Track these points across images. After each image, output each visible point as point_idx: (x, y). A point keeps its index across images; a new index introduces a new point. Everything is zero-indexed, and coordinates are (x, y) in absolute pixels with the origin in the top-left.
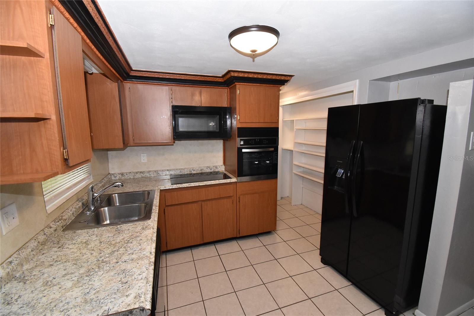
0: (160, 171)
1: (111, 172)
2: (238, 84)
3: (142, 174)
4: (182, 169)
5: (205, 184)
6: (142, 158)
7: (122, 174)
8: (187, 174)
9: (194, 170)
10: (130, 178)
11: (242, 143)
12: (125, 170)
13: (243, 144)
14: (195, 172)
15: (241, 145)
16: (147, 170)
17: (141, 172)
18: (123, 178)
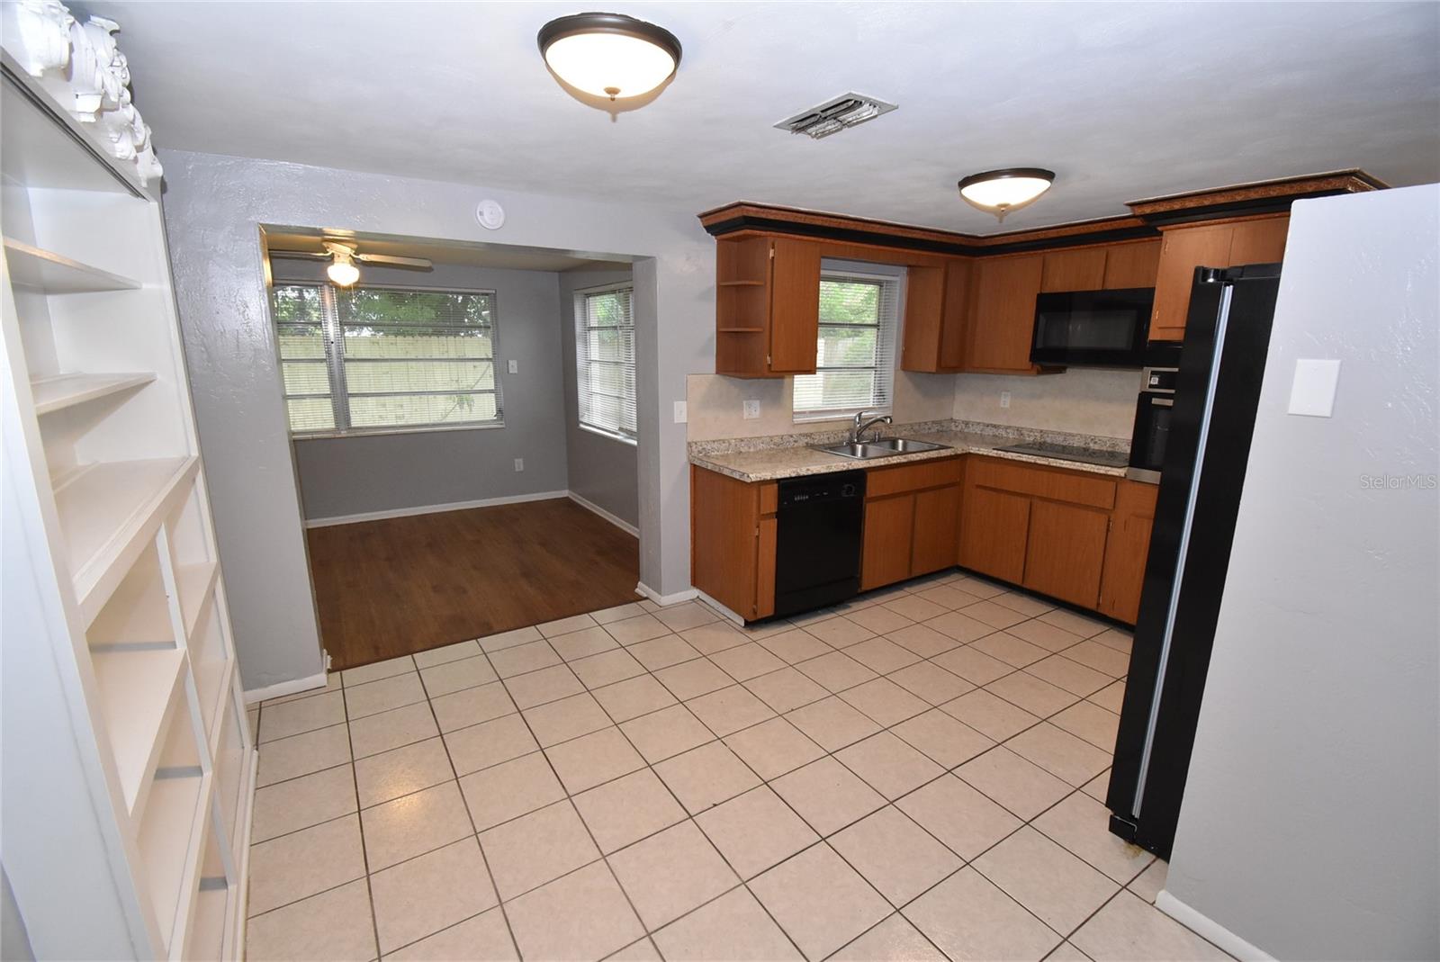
0: (1027, 429)
1: (955, 417)
2: (1167, 230)
3: (995, 430)
4: (1070, 435)
5: (1046, 463)
6: (1003, 399)
7: (967, 424)
8: (1078, 448)
9: (1095, 443)
10: (976, 433)
11: (1155, 381)
12: (972, 419)
13: (1156, 383)
14: (1096, 447)
15: (1151, 386)
16: (1006, 424)
17: (995, 426)
18: (966, 430)
